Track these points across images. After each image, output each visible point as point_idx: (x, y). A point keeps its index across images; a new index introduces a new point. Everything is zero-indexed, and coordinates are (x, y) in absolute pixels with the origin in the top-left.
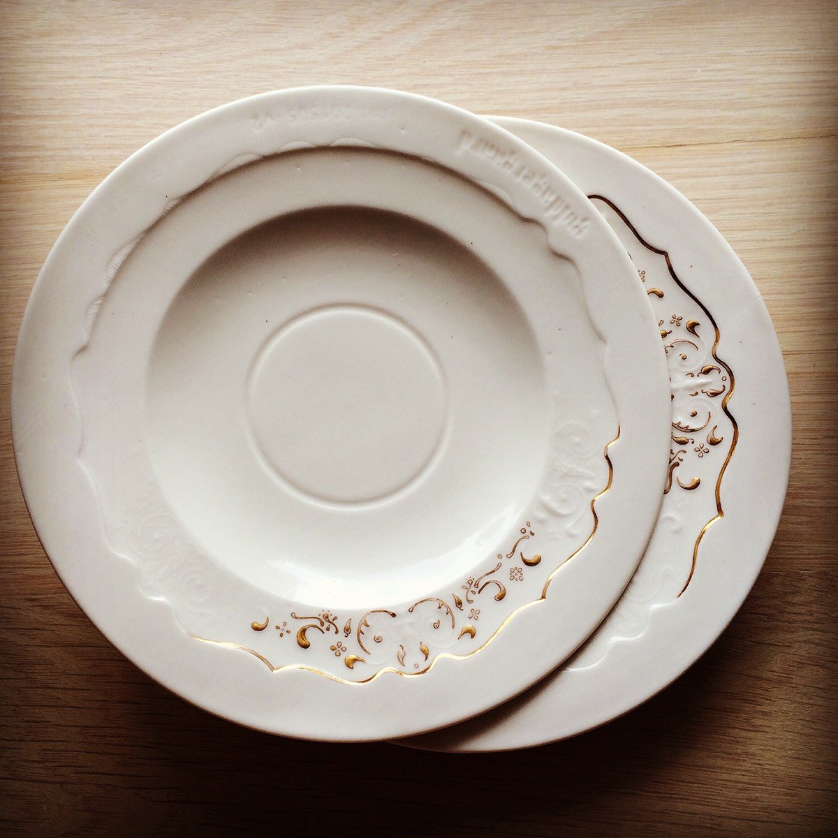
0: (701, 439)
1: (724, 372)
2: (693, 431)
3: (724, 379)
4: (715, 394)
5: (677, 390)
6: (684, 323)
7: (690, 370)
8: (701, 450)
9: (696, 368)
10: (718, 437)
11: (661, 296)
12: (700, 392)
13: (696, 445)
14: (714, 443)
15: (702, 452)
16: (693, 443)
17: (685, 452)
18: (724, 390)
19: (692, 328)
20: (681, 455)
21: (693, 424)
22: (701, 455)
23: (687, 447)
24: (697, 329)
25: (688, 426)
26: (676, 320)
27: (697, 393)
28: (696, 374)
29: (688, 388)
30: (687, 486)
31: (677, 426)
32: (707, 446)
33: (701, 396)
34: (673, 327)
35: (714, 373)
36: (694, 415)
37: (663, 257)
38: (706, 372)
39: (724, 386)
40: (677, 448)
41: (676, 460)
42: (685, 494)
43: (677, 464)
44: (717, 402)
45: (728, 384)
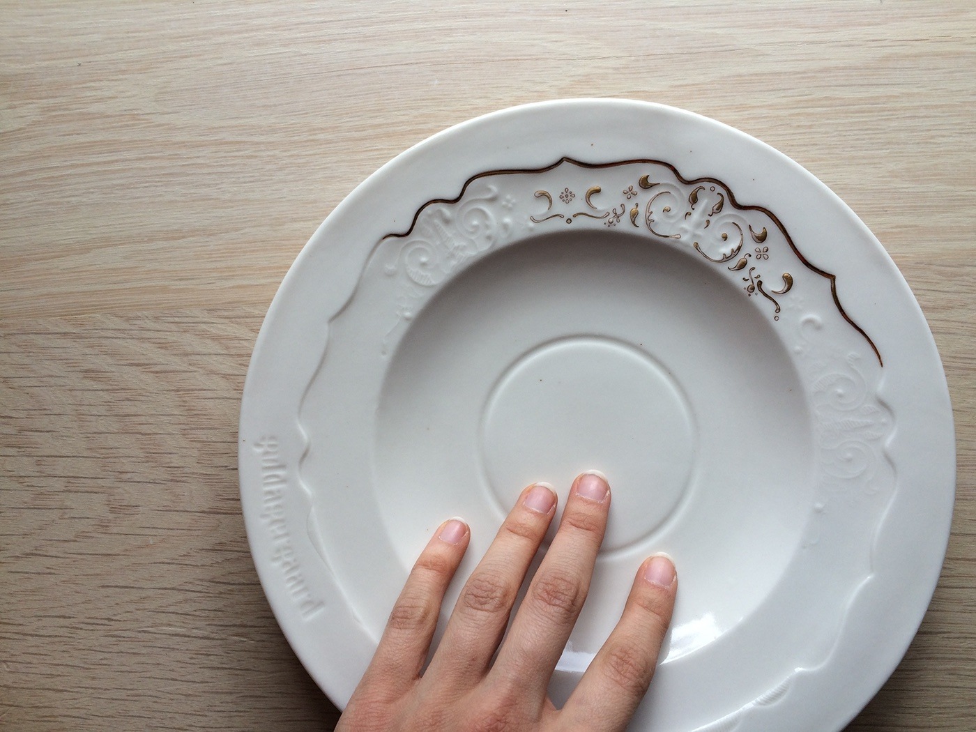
0: (751, 247)
1: (707, 185)
2: (739, 248)
3: (713, 189)
4: (720, 207)
5: (693, 236)
6: (636, 188)
7: (683, 213)
8: (762, 253)
9: (685, 207)
10: (759, 232)
11: (598, 191)
12: (709, 218)
13: (754, 255)
14: (762, 238)
15: (763, 255)
16: (750, 256)
17: (753, 269)
18: (722, 196)
19: (646, 184)
20: (754, 274)
21: (734, 246)
22: (766, 257)
23: (752, 262)
24: (650, 181)
25: (733, 250)
26: (630, 193)
27: (708, 222)
28: (690, 210)
29: (698, 225)
30: (786, 289)
31: (726, 259)
32: (761, 246)
33: (713, 219)
34: (634, 201)
35: (701, 194)
36: (726, 237)
37: (565, 164)
38: (694, 199)
39: (718, 194)
40: (745, 273)
41: (756, 282)
42: (792, 294)
43: (760, 283)
44: (728, 210)
45: (719, 189)
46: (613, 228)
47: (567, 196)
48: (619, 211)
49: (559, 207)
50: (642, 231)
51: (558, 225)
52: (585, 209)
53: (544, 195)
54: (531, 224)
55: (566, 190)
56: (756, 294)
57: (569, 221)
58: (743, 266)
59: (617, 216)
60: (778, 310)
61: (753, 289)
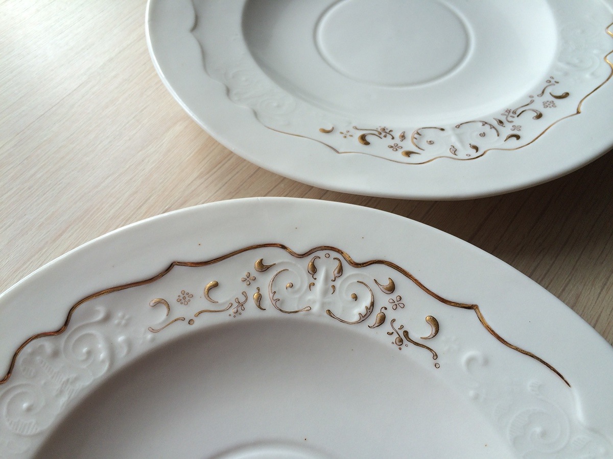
0: (384, 300)
1: (321, 254)
2: (373, 304)
3: (327, 256)
4: (341, 270)
5: (323, 305)
6: (254, 273)
7: (306, 285)
8: (396, 303)
9: (307, 279)
10: (386, 283)
11: (216, 285)
12: (333, 283)
13: (389, 306)
14: (392, 288)
15: (398, 304)
16: (386, 309)
17: (394, 321)
18: (339, 260)
19: (263, 268)
20: (397, 325)
21: (367, 302)
22: (402, 306)
23: (390, 314)
24: (267, 263)
25: (367, 308)
26: (248, 279)
27: (334, 287)
28: (312, 281)
29: (325, 293)
30: (434, 331)
31: (363, 318)
32: (394, 296)
33: (338, 283)
34: (255, 286)
35: (318, 263)
36: (356, 298)
37: (176, 269)
38: (314, 270)
39: (334, 259)
40: (387, 327)
41: (401, 333)
42: (442, 336)
43: (406, 333)
44: (349, 271)
45: (334, 254)
46: (239, 318)
47: (184, 298)
48: (242, 299)
49: (180, 311)
50: (271, 312)
51: (179, 330)
52: (206, 305)
53: (161, 302)
54: (149, 336)
55: (183, 292)
56: (406, 346)
57: (191, 322)
58: (383, 320)
59: (241, 305)
60: (436, 356)
61: (401, 341)
